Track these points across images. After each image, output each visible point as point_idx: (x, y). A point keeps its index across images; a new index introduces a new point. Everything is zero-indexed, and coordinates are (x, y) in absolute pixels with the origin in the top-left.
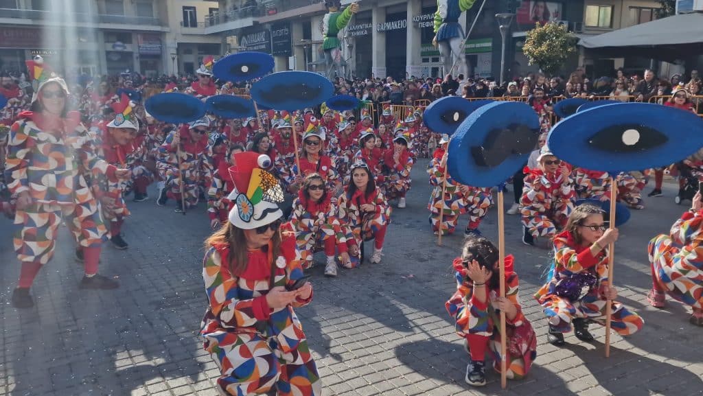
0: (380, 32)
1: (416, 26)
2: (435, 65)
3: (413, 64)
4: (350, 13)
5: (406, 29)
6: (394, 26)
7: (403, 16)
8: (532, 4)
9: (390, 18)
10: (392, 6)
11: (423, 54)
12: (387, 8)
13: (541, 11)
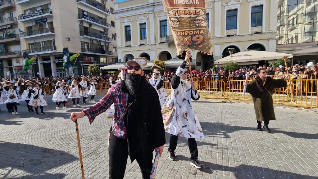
0: (41, 64)
1: (54, 62)
2: (61, 72)
3: (54, 72)
4: (33, 60)
5: (50, 63)
6: (46, 62)
7: (49, 59)
8: (87, 57)
9: (44, 60)
10: (44, 56)
11: (57, 69)
12: (42, 57)
13: (89, 59)
